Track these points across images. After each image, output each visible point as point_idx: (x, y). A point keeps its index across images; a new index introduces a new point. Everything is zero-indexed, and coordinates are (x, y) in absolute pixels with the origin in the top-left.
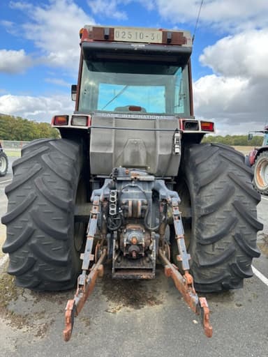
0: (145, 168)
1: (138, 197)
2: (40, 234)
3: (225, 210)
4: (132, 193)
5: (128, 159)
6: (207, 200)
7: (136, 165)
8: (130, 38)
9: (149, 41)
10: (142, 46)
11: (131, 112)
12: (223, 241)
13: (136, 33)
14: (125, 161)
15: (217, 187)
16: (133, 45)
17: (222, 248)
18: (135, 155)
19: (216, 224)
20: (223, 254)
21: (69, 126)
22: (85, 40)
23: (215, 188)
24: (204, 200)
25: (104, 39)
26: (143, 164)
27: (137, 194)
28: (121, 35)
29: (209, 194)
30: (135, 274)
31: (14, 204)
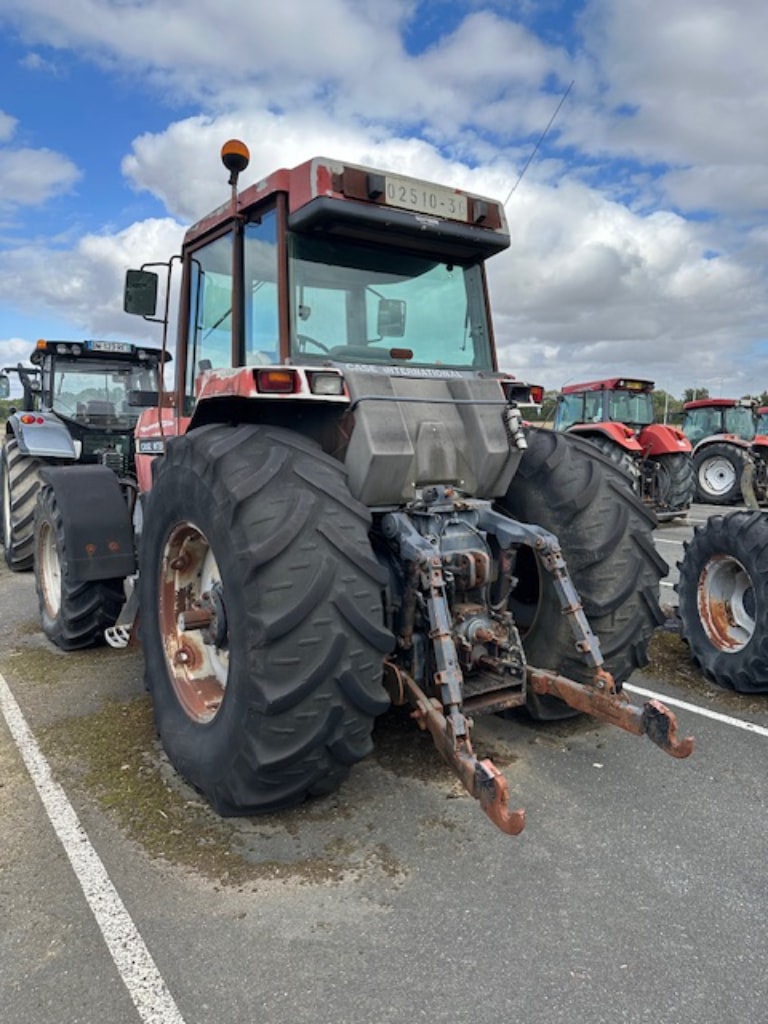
0: (455, 483)
1: (465, 544)
2: (356, 648)
3: (624, 547)
4: (456, 539)
5: (425, 466)
6: (591, 534)
7: (440, 477)
8: (414, 203)
9: (448, 215)
10: (434, 222)
11: (395, 361)
12: (628, 603)
13: (424, 194)
14: (421, 471)
15: (602, 508)
16: (418, 218)
17: (624, 617)
18: (437, 457)
19: (615, 575)
20: (627, 628)
21: (305, 394)
22: (329, 193)
23: (601, 512)
24: (587, 536)
25: (366, 198)
26: (450, 475)
27: (464, 539)
28: (398, 194)
29: (594, 523)
30: (495, 701)
31: (290, 587)
